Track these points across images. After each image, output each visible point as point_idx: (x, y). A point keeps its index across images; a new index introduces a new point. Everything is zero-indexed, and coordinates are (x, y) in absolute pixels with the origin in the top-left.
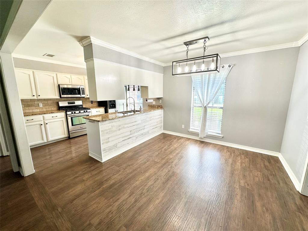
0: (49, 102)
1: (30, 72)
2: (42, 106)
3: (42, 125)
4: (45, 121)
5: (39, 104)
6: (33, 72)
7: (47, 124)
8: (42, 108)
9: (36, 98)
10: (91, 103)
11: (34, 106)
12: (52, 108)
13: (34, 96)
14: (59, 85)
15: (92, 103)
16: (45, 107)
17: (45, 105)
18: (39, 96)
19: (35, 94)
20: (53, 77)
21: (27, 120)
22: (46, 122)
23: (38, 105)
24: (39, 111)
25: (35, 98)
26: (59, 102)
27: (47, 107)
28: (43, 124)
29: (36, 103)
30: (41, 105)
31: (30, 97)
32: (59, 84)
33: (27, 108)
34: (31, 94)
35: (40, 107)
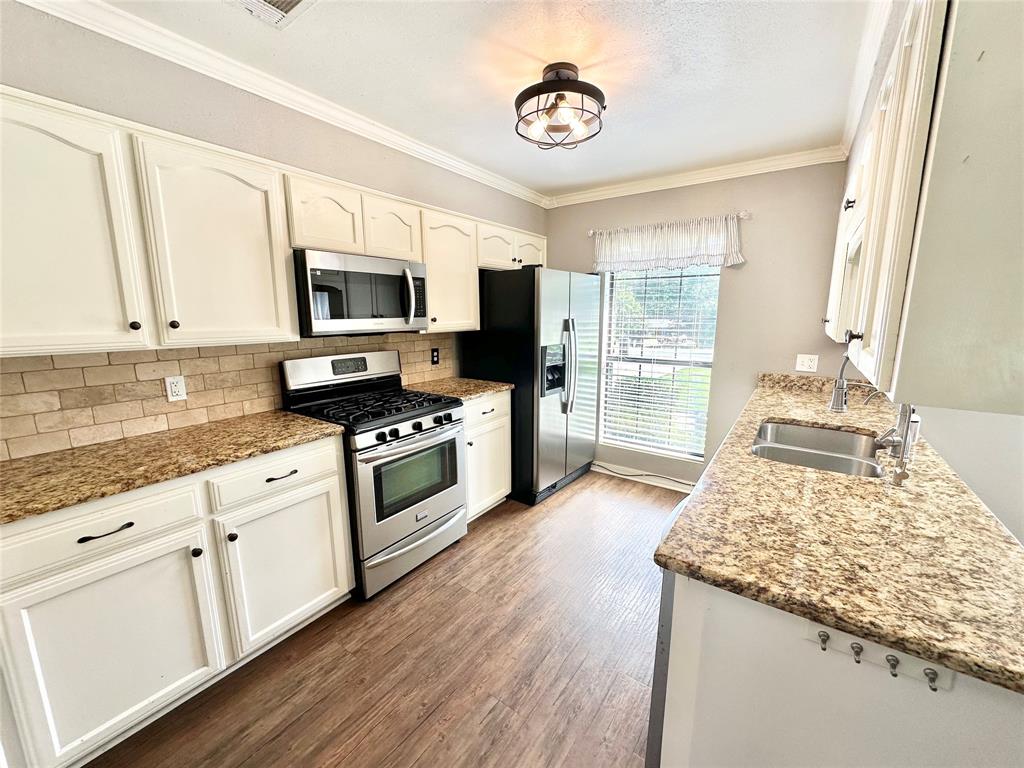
0: (230, 364)
1: (108, 136)
2: (185, 397)
3: (197, 553)
4: (219, 519)
5: (168, 380)
6: (130, 137)
7: (233, 538)
8: (186, 407)
9: (152, 345)
10: (434, 363)
11: (135, 398)
12: (247, 405)
13: (135, 326)
14: (299, 258)
15: (437, 362)
16: (202, 401)
17: (202, 385)
18: (174, 325)
19: (140, 312)
20: (266, 193)
21: (83, 540)
22: (228, 522)
23: (156, 390)
24: (164, 427)
25: (144, 340)
26: (288, 364)
27: (216, 397)
28: (204, 543)
29: (146, 373)
30: (178, 387)
31: (108, 337)
32: (299, 243)
33: (84, 416)
34: (112, 313)
35: (175, 404)
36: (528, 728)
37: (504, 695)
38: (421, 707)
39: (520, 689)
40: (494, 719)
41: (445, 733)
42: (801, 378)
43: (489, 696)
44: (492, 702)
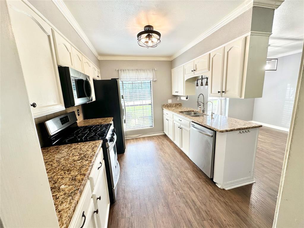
15: (79, 115)
20: (49, 36)
36: (185, 191)
37: (174, 190)
38: (165, 207)
39: (175, 187)
40: (178, 195)
41: (176, 205)
42: (170, 104)
43: (172, 193)
44: (174, 193)
